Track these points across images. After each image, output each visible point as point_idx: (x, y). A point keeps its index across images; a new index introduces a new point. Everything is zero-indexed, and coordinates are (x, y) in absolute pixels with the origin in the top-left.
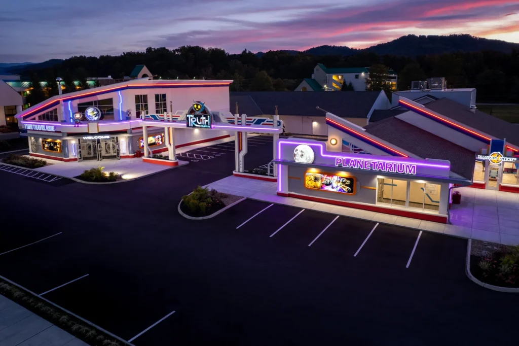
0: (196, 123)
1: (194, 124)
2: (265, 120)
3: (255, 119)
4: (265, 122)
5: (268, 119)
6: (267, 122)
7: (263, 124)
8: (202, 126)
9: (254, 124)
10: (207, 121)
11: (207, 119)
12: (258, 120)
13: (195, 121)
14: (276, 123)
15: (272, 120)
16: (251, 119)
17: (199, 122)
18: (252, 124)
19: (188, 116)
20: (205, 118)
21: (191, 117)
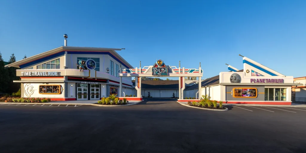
0: (158, 72)
1: (157, 73)
2: (195, 70)
3: (190, 70)
4: (195, 71)
5: (196, 70)
6: (196, 71)
7: (194, 72)
8: (162, 74)
9: (190, 72)
10: (165, 71)
11: (165, 70)
12: (191, 70)
13: (158, 71)
14: (200, 72)
15: (198, 70)
16: (188, 70)
17: (160, 72)
18: (188, 72)
19: (153, 68)
20: (164, 69)
21: (155, 69)
